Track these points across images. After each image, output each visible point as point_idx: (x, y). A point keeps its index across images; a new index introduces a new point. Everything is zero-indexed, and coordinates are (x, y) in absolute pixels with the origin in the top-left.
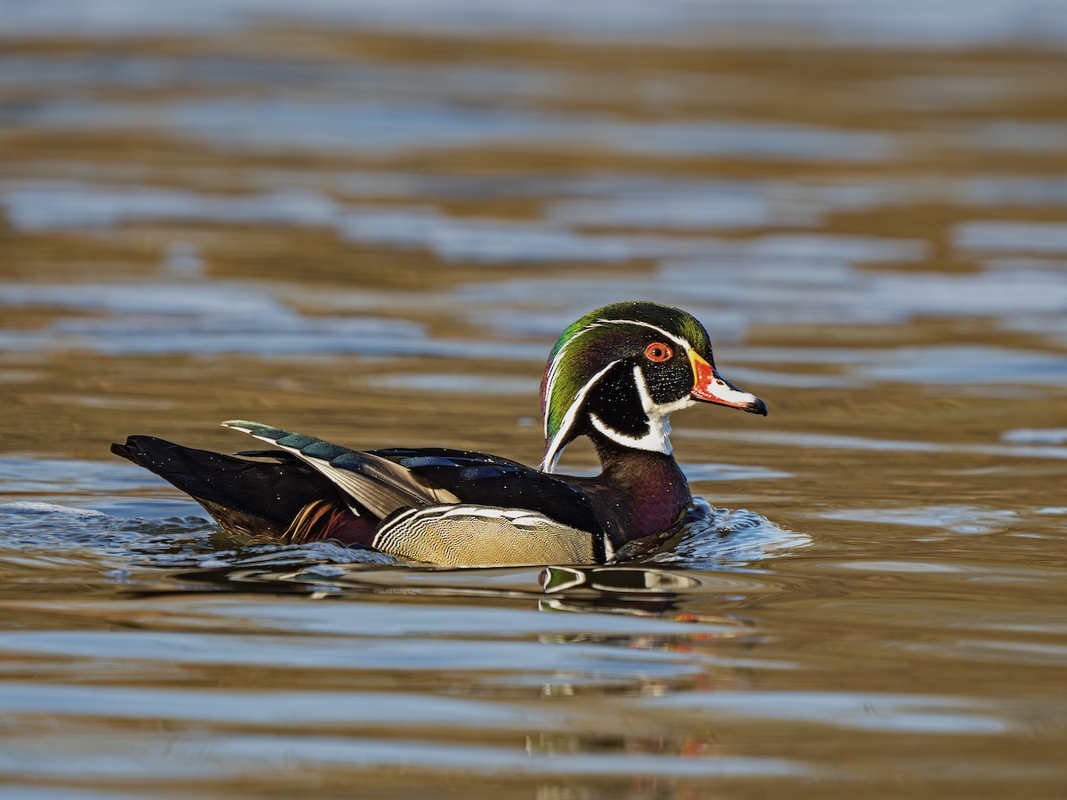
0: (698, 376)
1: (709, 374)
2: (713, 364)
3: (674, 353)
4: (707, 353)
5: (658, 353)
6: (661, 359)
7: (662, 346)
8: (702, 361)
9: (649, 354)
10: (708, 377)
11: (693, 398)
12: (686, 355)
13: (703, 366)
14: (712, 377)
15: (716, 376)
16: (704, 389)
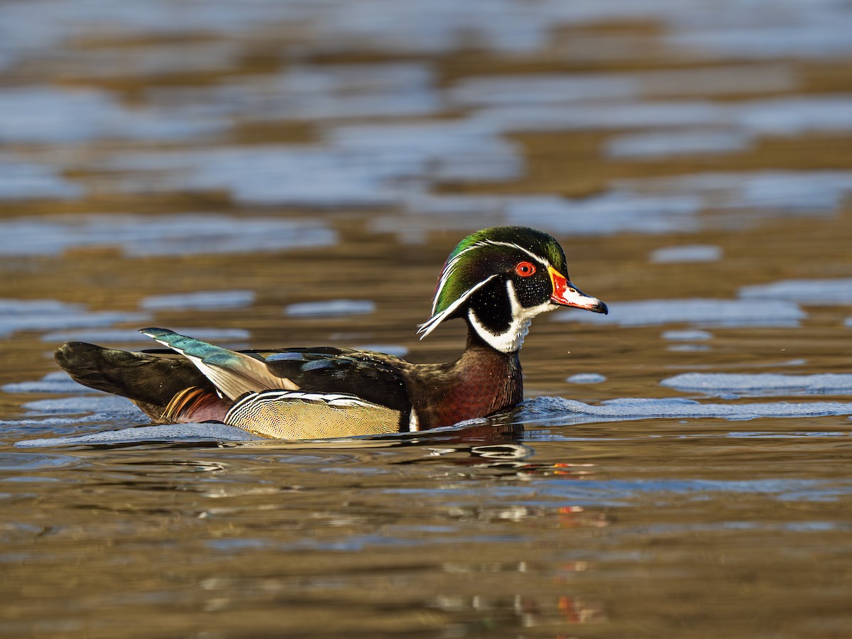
0: (556, 286)
1: (564, 284)
2: (567, 277)
3: (537, 269)
4: (563, 269)
5: (526, 270)
6: (527, 274)
7: (528, 265)
8: (558, 274)
9: (519, 270)
10: (563, 287)
11: (552, 302)
12: (546, 270)
13: (559, 279)
14: (566, 286)
15: (569, 286)
16: (560, 295)
